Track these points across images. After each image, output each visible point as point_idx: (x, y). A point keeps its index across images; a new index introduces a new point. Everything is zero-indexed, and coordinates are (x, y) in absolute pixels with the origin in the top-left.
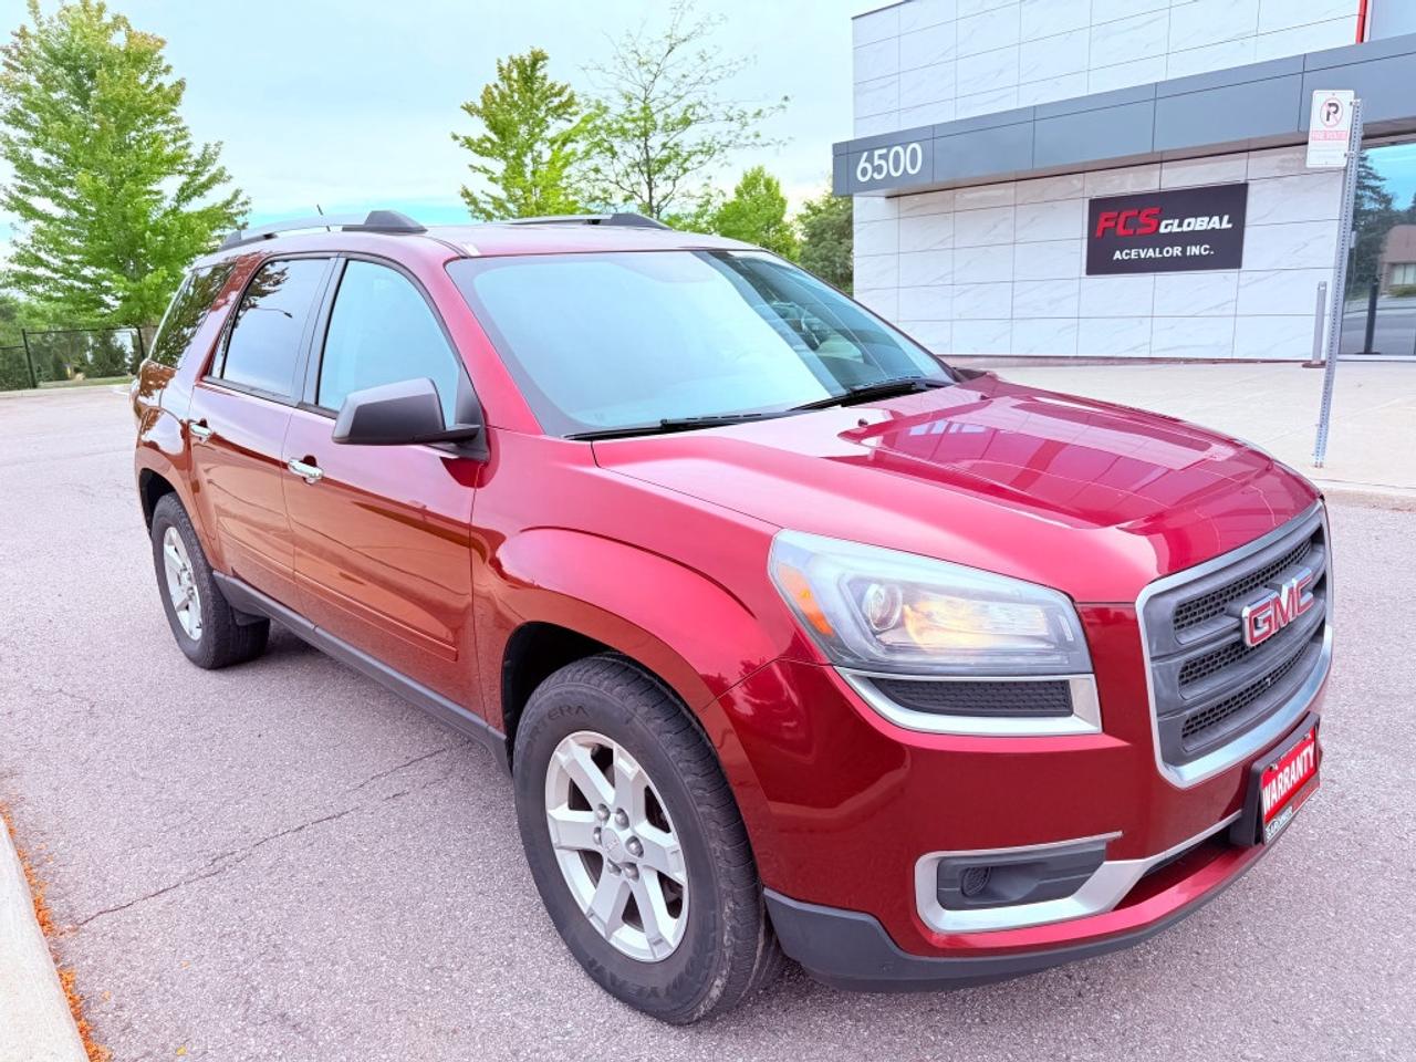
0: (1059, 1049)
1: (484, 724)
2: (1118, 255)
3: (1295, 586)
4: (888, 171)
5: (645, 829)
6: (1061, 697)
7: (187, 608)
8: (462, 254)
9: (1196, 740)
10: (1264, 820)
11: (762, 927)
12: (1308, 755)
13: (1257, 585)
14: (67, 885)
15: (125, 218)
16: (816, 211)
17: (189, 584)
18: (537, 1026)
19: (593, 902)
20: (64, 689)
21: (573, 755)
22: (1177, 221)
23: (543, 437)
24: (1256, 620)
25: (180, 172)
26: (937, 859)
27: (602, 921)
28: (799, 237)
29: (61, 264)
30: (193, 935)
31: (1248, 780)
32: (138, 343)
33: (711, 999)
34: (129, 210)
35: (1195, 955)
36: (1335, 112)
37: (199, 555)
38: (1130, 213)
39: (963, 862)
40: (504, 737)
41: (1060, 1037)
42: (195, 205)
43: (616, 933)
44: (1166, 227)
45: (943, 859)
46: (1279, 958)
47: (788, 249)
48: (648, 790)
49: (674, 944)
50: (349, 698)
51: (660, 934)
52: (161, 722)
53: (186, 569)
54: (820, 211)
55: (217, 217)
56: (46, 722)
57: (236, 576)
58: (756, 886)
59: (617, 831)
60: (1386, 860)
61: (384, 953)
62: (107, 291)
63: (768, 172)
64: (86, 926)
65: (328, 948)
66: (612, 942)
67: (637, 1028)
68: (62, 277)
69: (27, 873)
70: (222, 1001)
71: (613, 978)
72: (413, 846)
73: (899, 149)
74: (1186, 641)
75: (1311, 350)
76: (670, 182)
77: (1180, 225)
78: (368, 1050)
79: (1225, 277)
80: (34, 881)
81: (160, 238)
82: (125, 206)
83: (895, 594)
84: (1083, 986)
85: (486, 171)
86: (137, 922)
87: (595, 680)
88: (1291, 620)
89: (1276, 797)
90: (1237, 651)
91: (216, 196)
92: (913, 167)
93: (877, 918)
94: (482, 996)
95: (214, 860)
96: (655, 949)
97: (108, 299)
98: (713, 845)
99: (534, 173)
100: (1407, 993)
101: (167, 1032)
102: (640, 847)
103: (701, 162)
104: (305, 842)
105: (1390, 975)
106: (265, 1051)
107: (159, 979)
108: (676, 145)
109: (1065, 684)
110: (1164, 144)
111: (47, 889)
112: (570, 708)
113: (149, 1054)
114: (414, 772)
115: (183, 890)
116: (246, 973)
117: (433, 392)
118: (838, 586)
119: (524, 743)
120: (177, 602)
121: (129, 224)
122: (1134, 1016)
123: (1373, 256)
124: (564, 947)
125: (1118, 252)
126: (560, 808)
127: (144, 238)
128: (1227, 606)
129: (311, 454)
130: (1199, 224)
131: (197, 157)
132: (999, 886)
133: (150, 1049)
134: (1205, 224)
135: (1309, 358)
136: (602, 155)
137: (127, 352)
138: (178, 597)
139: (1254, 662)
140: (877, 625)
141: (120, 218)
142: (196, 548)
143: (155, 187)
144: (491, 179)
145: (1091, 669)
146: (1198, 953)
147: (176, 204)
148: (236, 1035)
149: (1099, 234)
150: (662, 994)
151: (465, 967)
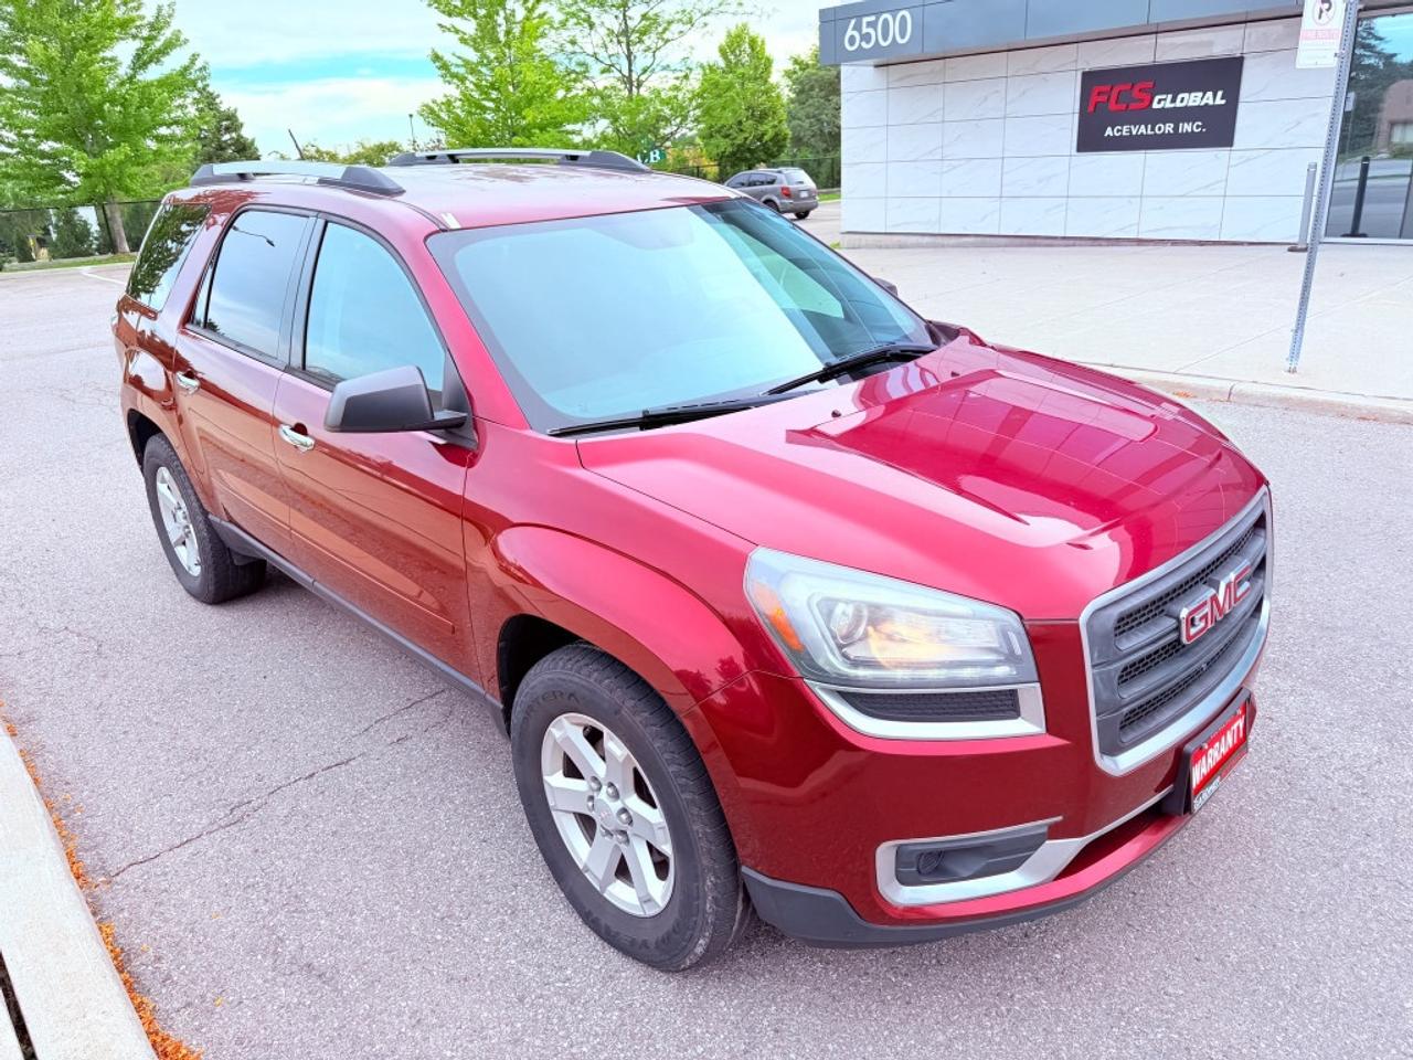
0: (1005, 988)
1: (483, 692)
2: (1109, 132)
3: (1233, 580)
4: (877, 40)
5: (635, 803)
6: (1010, 702)
7: (184, 543)
8: (443, 227)
9: (1133, 730)
10: (1193, 792)
11: (741, 896)
12: (1238, 728)
13: (1197, 582)
14: (96, 836)
15: (80, 89)
16: (804, 66)
17: (184, 522)
18: (540, 973)
19: (589, 859)
20: (70, 627)
21: (566, 732)
22: (1170, 96)
23: (529, 433)
24: (1193, 620)
25: (134, 37)
26: (894, 846)
27: (595, 877)
28: (786, 93)
29: (15, 138)
30: (220, 887)
31: (1179, 760)
32: (103, 221)
33: (695, 954)
34: (85, 80)
35: (1131, 895)
36: (1328, 10)
37: (193, 498)
38: (1122, 87)
39: (919, 848)
40: (501, 706)
41: (1006, 976)
42: (152, 73)
43: (610, 888)
44: (1160, 101)
45: (900, 847)
46: (1206, 897)
47: (774, 113)
48: (636, 771)
49: (662, 904)
50: (348, 635)
51: (648, 894)
52: (168, 663)
53: (180, 508)
54: (807, 66)
55: (177, 84)
56: (56, 664)
57: (231, 521)
58: (735, 862)
59: (608, 803)
60: (1312, 799)
61: (398, 903)
62: (68, 166)
63: (754, 30)
64: (118, 878)
65: (346, 898)
66: (605, 895)
67: (630, 973)
68: (18, 153)
69: (57, 824)
70: (252, 951)
71: (607, 928)
72: (419, 793)
73: (888, 16)
74: (1127, 646)
75: (1298, 233)
76: (650, 54)
77: (1173, 101)
78: (389, 998)
79: (1216, 156)
80: (64, 833)
81: (118, 109)
82: (80, 75)
83: (861, 612)
84: (1030, 927)
85: (457, 31)
86: (166, 874)
87: (585, 671)
88: (1227, 612)
89: (1205, 771)
90: (1175, 648)
91: (173, 63)
92: (903, 37)
93: (842, 894)
94: (489, 944)
95: (232, 810)
96: (645, 906)
97: (69, 176)
98: (695, 828)
99: (508, 33)
100: (1316, 930)
101: (205, 983)
102: (630, 817)
103: (681, 32)
104: (316, 790)
105: (1302, 912)
106: (295, 1000)
107: (192, 931)
108: (656, 15)
109: (1013, 693)
110: (1158, 17)
111: (78, 841)
112: (562, 694)
113: (189, 1004)
114: (416, 714)
115: (205, 840)
116: (272, 924)
117: (421, 382)
118: (809, 605)
119: (521, 716)
120: (174, 537)
121: (86, 95)
122: (1073, 955)
123: (1372, 115)
124: (563, 895)
125: (1109, 129)
126: (555, 776)
127: (104, 110)
128: (1166, 607)
129: (301, 421)
130: (1193, 99)
131: (150, 18)
132: (950, 865)
133: (189, 999)
134: (1198, 99)
135: (1296, 240)
136: (580, 27)
137: (92, 230)
138: (174, 533)
139: (1190, 655)
140: (842, 638)
141: (75, 89)
142: (190, 491)
143: (108, 54)
144: (463, 41)
145: (1036, 677)
146: (1134, 893)
147: (131, 72)
148: (267, 985)
149: (1091, 109)
150: (652, 947)
151: (473, 916)
